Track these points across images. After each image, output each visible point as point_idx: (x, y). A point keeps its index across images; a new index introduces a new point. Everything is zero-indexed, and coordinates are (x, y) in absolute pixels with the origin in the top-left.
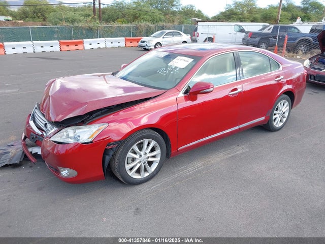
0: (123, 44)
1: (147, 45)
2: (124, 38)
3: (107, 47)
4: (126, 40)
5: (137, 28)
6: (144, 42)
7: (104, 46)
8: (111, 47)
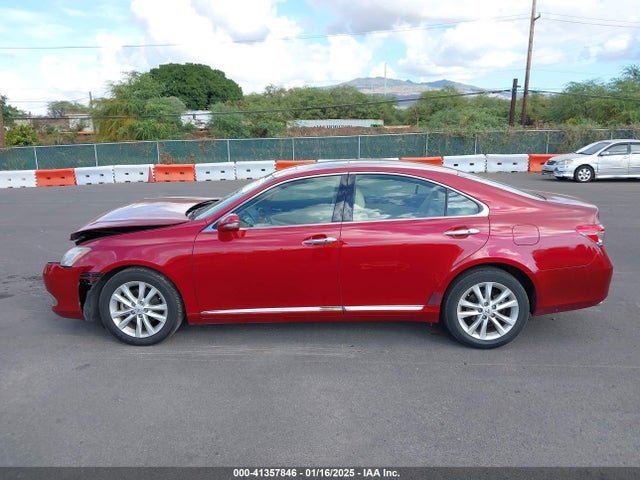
0: (523, 167)
1: (556, 169)
2: (526, 156)
3: (489, 170)
4: (531, 160)
5: (561, 136)
6: (553, 163)
7: (483, 170)
8: (496, 170)
